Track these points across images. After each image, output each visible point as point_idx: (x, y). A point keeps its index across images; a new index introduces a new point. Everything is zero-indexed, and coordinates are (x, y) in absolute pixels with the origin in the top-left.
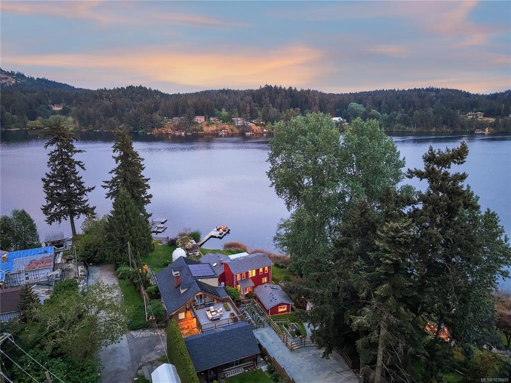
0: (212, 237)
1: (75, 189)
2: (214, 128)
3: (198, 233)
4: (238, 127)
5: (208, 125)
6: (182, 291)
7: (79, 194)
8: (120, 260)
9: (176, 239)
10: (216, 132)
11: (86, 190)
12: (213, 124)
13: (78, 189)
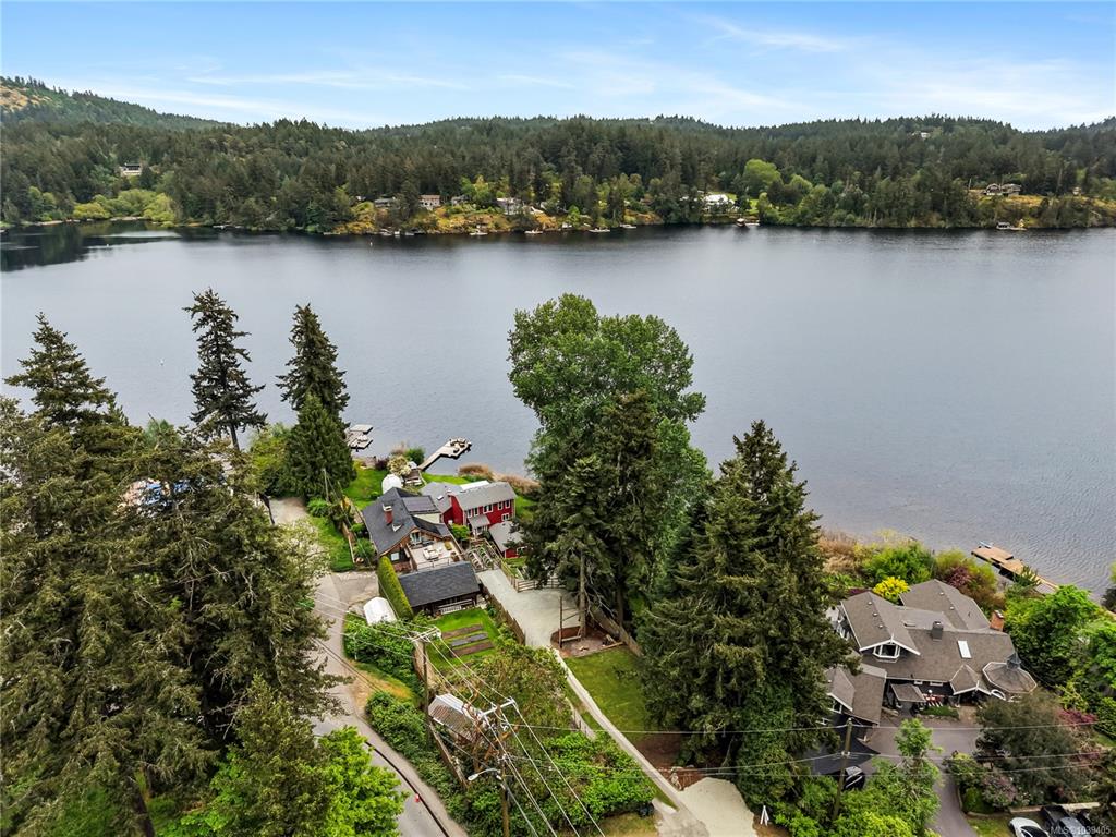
0: (442, 455)
1: (237, 389)
2: (458, 221)
3: (420, 451)
4: (509, 218)
5: (447, 216)
6: (395, 529)
7: (242, 396)
8: (312, 492)
9: (388, 460)
10: (463, 229)
11: (253, 391)
12: (458, 212)
13: (241, 388)
